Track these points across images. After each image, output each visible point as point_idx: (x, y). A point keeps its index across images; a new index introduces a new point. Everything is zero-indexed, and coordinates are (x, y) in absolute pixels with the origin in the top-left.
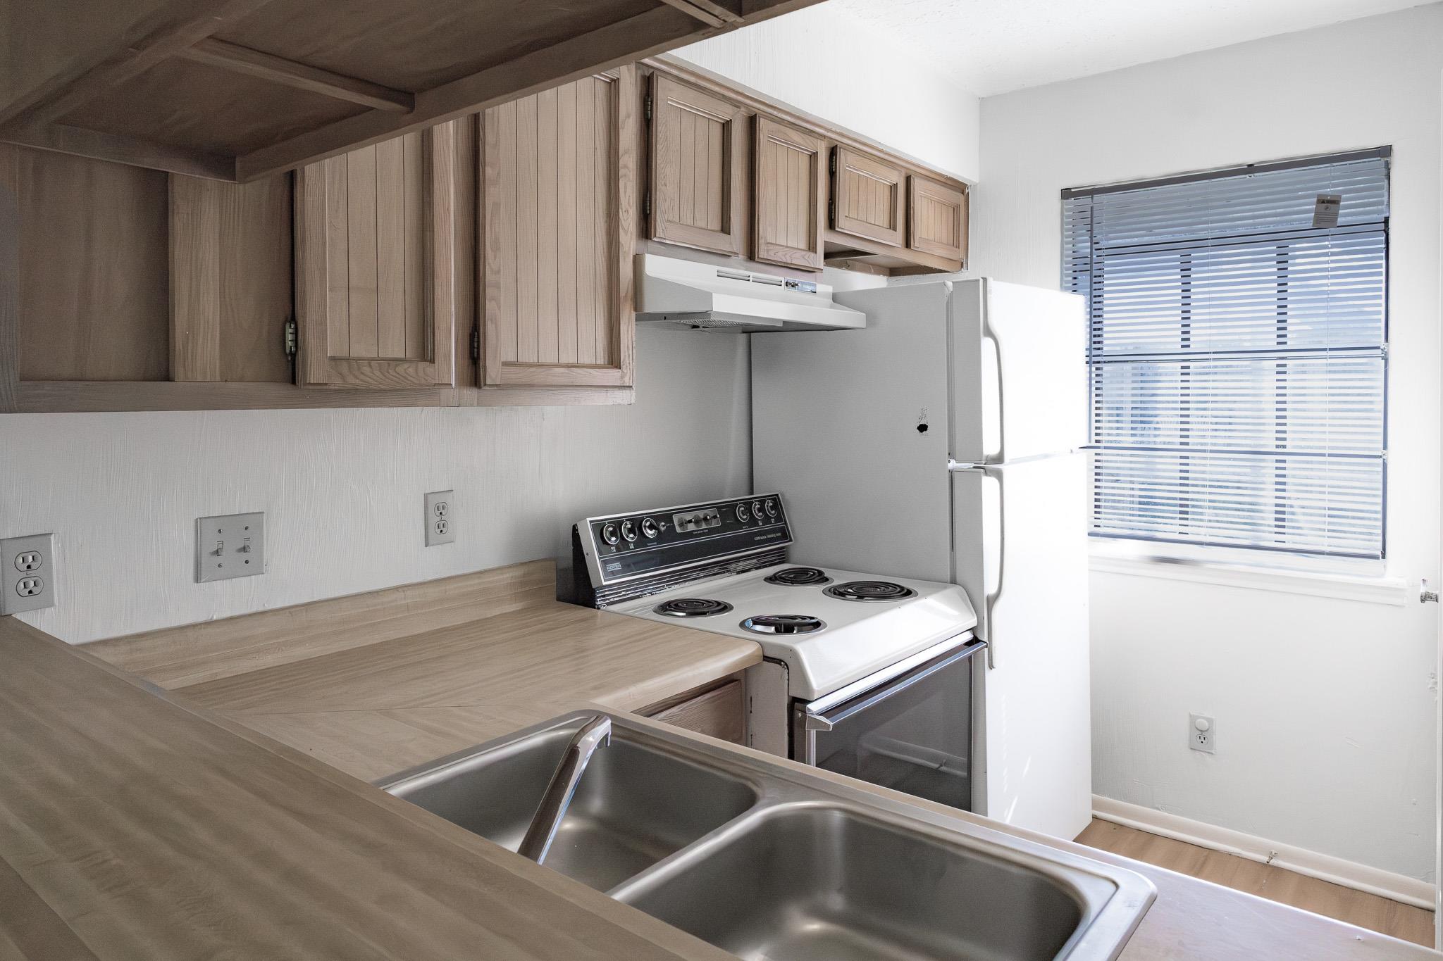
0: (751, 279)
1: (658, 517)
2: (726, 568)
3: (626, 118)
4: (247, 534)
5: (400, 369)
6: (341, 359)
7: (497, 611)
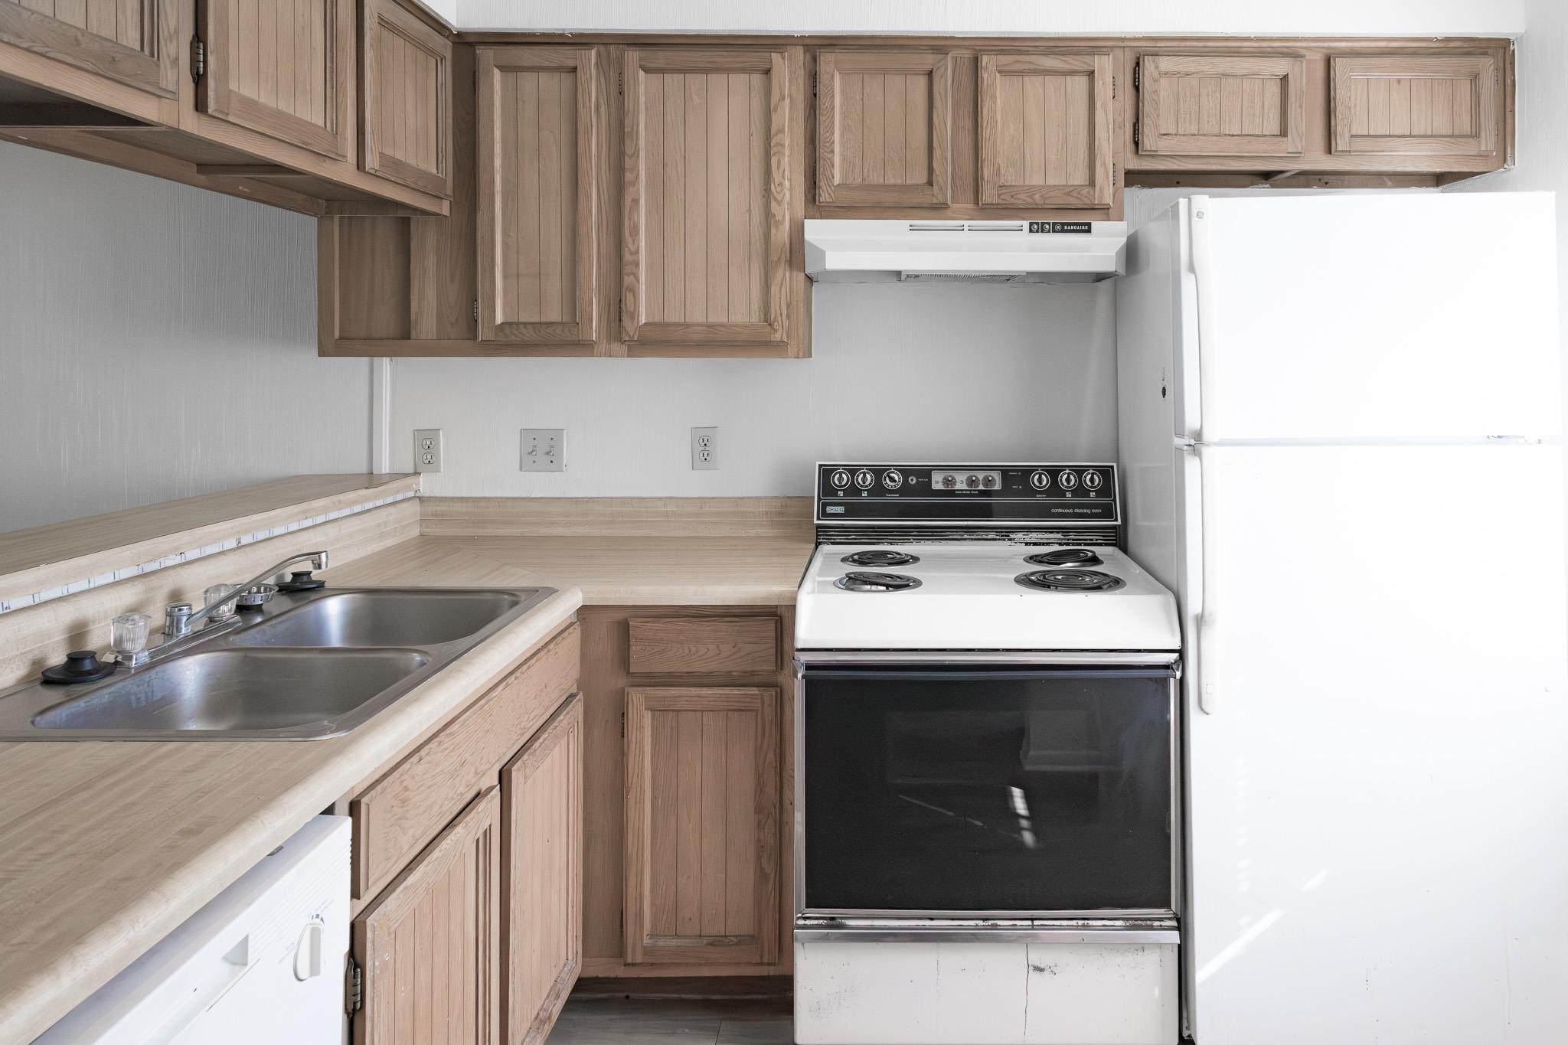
0: (966, 228)
1: (905, 471)
2: (1008, 536)
3: (779, 101)
4: (552, 443)
5: (550, 330)
6: (513, 323)
7: (752, 532)
